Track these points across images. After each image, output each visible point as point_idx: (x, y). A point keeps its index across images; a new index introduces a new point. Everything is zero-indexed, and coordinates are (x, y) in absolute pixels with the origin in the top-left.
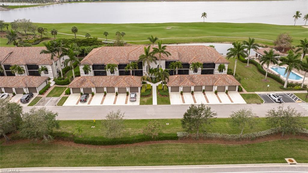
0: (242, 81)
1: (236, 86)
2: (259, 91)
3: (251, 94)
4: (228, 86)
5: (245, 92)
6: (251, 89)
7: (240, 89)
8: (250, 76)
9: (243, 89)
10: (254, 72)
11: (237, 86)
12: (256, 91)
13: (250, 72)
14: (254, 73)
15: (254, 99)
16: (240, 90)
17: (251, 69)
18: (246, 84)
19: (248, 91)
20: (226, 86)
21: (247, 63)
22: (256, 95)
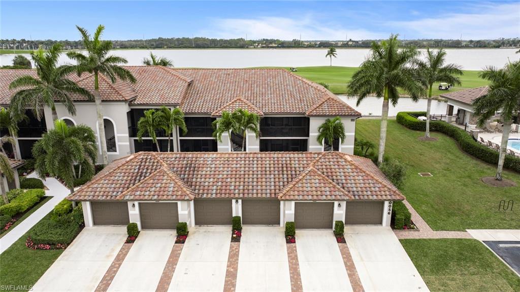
0: (407, 182)
1: (382, 203)
2: (482, 226)
3: (452, 241)
4: (344, 204)
5: (424, 231)
6: (450, 215)
7: (398, 216)
8: (437, 166)
9: (416, 218)
10: (449, 155)
11: (386, 204)
12: (471, 226)
13: (438, 155)
14: (449, 158)
15: (473, 269)
16: (400, 222)
17: (438, 144)
18: (426, 195)
19: (435, 226)
20: (336, 204)
21: (425, 130)
22: (474, 247)
